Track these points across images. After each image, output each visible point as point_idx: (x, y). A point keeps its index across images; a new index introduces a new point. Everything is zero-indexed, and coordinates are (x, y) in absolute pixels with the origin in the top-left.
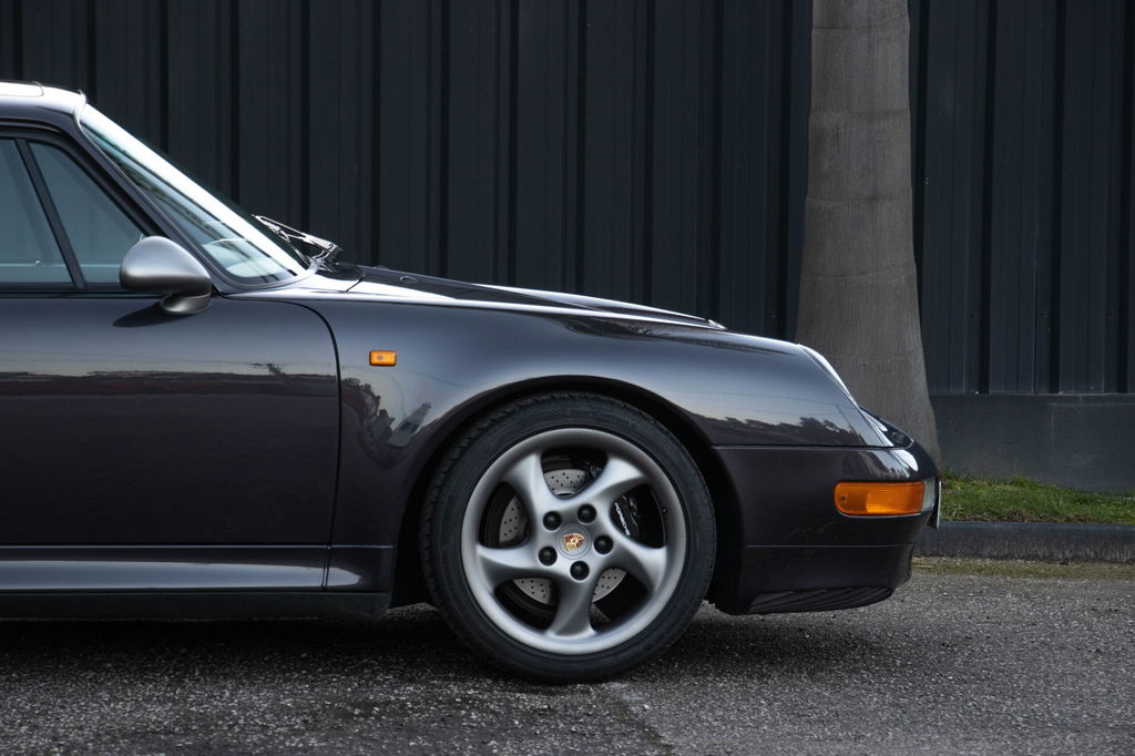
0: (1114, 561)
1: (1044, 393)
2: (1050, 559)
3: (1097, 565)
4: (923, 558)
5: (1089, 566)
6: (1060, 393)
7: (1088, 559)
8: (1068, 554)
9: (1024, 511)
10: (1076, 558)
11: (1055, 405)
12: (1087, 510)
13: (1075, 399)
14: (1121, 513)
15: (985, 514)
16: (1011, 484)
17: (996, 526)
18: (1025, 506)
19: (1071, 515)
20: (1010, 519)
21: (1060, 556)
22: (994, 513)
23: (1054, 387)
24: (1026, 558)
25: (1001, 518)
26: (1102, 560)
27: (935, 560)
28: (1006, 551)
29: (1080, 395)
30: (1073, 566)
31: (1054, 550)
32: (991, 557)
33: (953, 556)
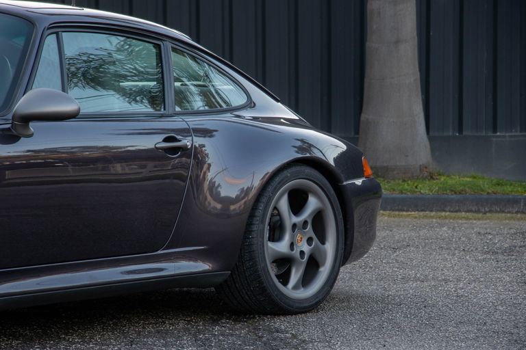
0: (509, 212)
1: (490, 134)
2: (478, 212)
3: (500, 214)
4: (416, 212)
5: (497, 215)
6: (498, 134)
7: (496, 212)
8: (487, 209)
9: (467, 189)
10: (490, 211)
11: (494, 139)
12: (499, 189)
13: (504, 137)
14: (515, 190)
15: (448, 191)
16: (470, 177)
17: (452, 197)
18: (469, 187)
19: (490, 191)
20: (460, 193)
21: (483, 210)
22: (452, 191)
23: (495, 131)
24: (466, 212)
25: (455, 193)
26: (503, 212)
27: (421, 213)
28: (457, 208)
29: (507, 134)
30: (488, 215)
31: (481, 208)
32: (450, 211)
33: (432, 211)
